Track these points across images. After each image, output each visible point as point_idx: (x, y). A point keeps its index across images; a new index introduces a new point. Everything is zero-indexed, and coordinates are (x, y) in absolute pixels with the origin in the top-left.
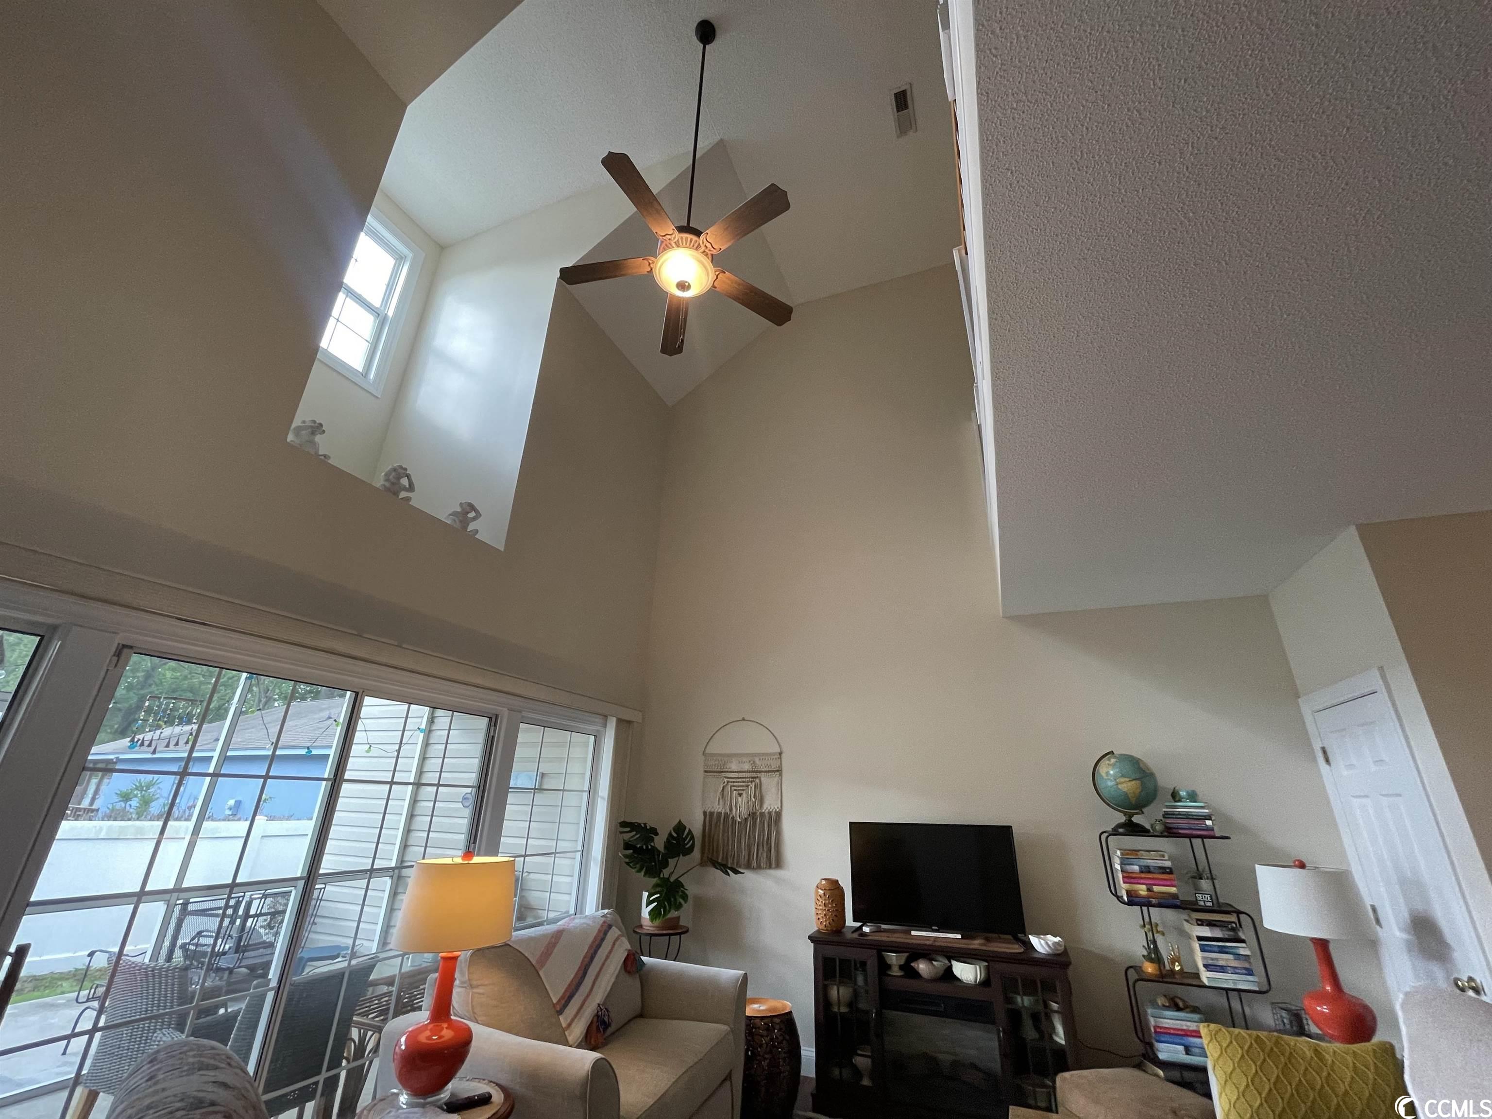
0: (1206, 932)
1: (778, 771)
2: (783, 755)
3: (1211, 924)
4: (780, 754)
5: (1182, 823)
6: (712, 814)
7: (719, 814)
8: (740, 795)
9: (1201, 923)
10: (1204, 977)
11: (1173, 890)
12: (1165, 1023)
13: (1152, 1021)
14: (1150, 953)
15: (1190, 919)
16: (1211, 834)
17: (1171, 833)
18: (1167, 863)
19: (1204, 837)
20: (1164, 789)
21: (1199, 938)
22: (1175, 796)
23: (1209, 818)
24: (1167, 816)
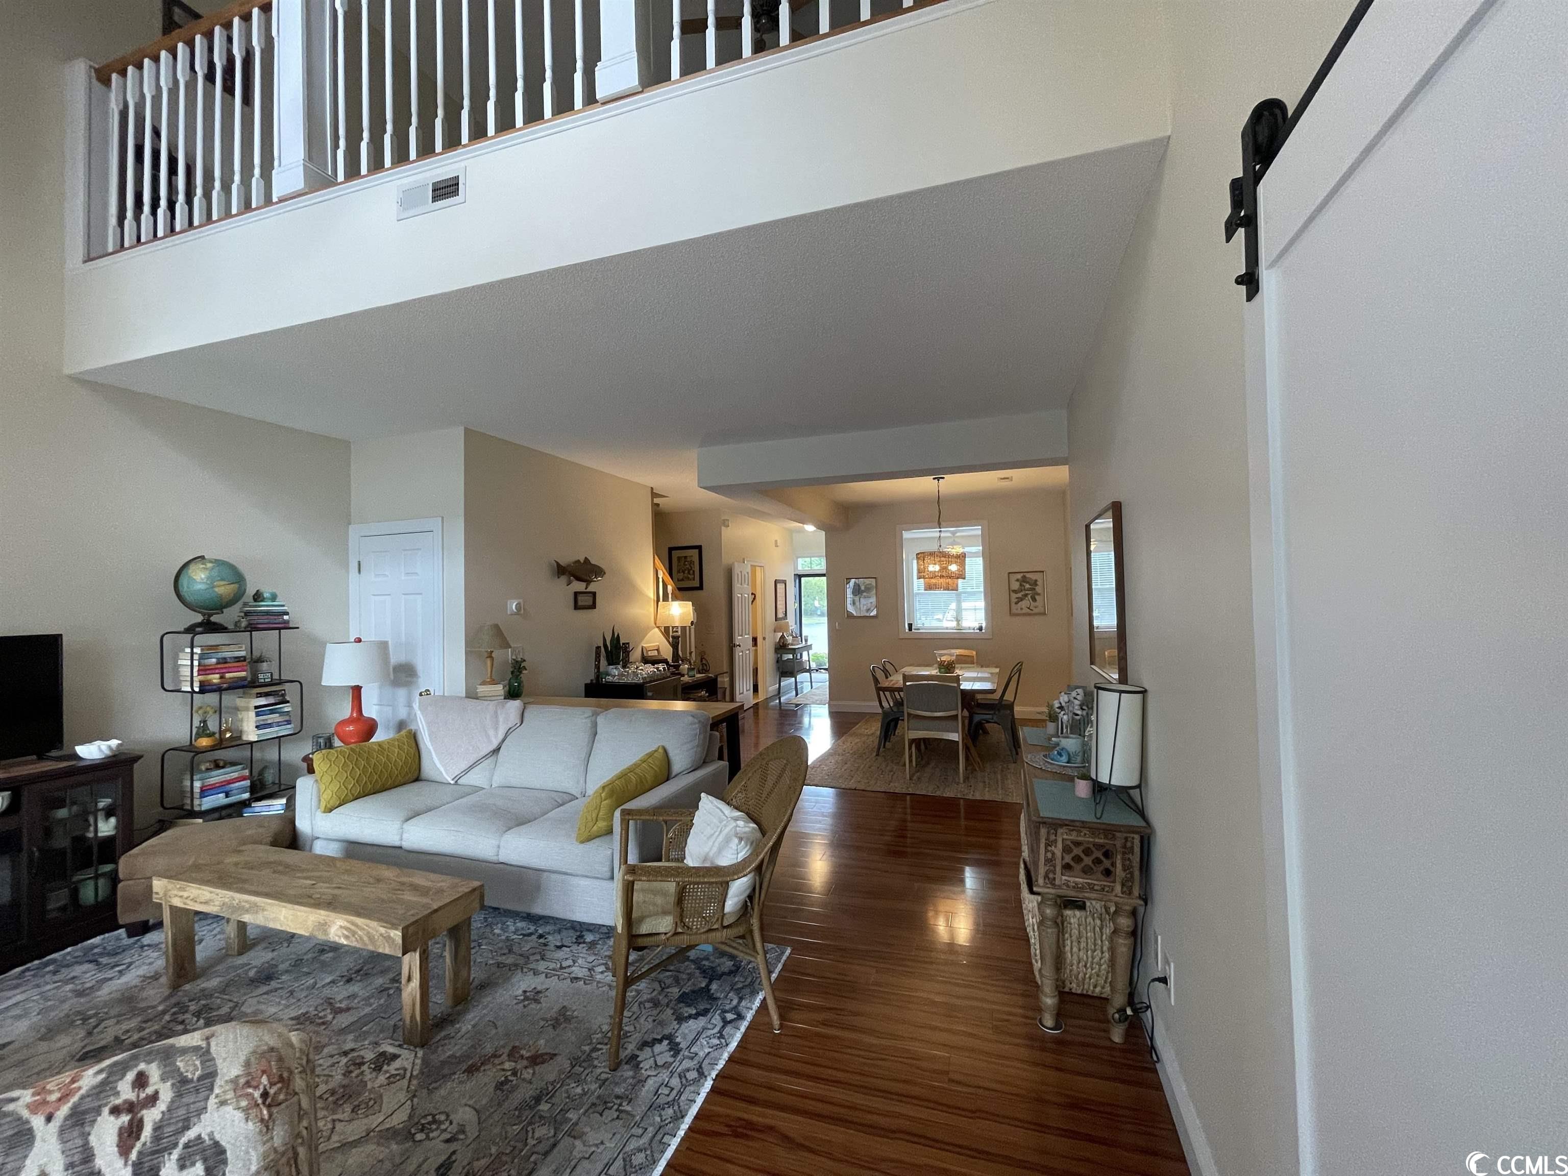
0: (262, 701)
3: (267, 695)
5: (262, 619)
9: (260, 695)
10: (251, 735)
11: (243, 674)
12: (212, 781)
13: (197, 785)
14: (203, 731)
15: (244, 695)
16: (286, 626)
17: (252, 628)
18: (243, 653)
19: (279, 629)
20: (251, 591)
21: (256, 707)
22: (258, 597)
23: (287, 614)
24: (247, 614)
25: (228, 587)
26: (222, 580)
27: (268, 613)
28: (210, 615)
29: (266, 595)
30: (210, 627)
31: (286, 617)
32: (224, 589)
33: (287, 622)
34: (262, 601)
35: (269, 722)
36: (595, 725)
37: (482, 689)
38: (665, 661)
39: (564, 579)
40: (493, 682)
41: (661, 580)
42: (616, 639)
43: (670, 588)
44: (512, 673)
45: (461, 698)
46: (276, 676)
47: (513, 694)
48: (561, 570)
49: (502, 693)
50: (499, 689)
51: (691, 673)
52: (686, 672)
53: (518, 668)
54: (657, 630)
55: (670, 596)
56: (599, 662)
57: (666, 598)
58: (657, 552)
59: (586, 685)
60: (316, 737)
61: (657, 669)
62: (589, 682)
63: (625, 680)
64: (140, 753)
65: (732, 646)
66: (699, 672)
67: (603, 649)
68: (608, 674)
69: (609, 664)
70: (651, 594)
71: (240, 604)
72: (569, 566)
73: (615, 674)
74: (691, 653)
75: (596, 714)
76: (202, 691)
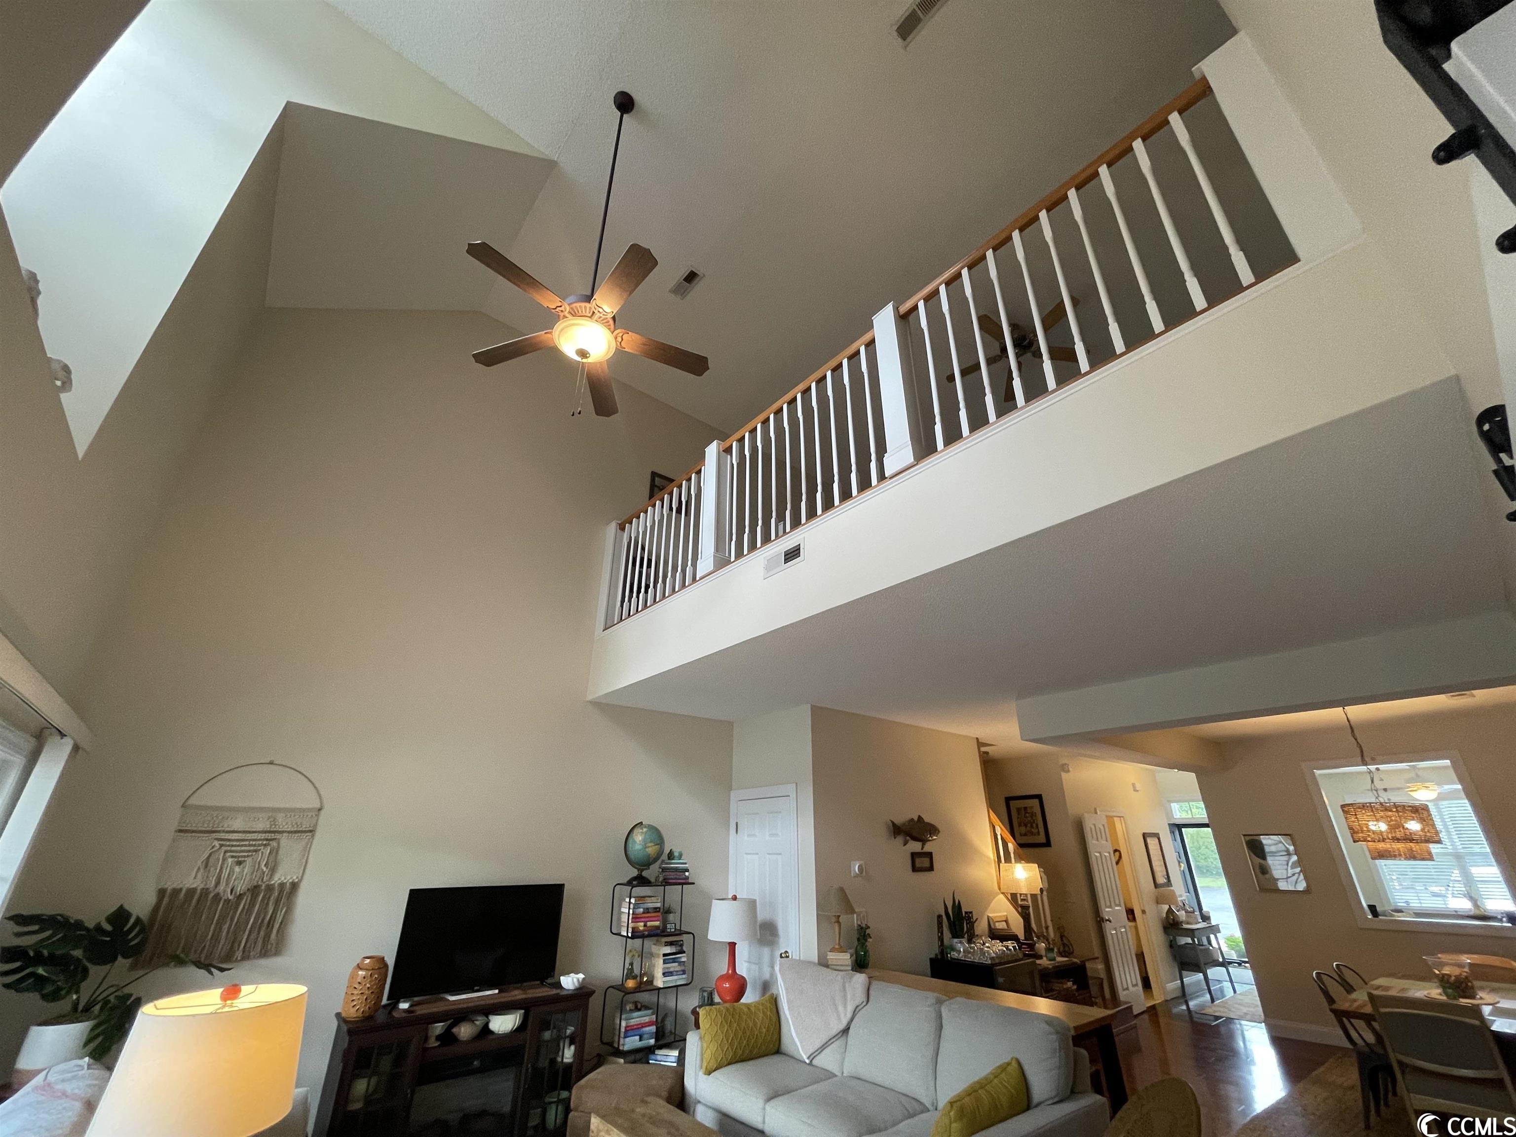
0: (668, 950)
1: (311, 831)
2: (322, 812)
3: (671, 944)
4: (320, 810)
5: (672, 875)
6: (176, 892)
7: (191, 892)
8: (239, 863)
9: (667, 944)
10: (660, 982)
11: (657, 923)
12: (633, 1022)
13: (624, 1024)
14: (630, 974)
15: (657, 943)
16: (686, 882)
17: (666, 883)
18: (659, 905)
19: (683, 884)
20: (667, 851)
21: (665, 955)
22: (671, 856)
23: (687, 870)
24: (664, 870)
25: (654, 848)
26: (651, 842)
27: (676, 870)
28: (642, 871)
29: (676, 854)
30: (641, 881)
31: (687, 874)
32: (652, 850)
33: (687, 878)
34: (673, 859)
35: (671, 970)
36: (940, 1017)
37: (831, 956)
38: (1015, 938)
39: (900, 839)
40: (842, 950)
41: (999, 837)
42: (957, 907)
43: (1011, 846)
44: (858, 940)
45: (814, 963)
46: (678, 927)
47: (860, 965)
48: (897, 830)
49: (849, 962)
50: (845, 958)
51: (1050, 955)
52: (1043, 953)
53: (863, 934)
54: (1002, 896)
55: (1012, 855)
56: (942, 933)
57: (1008, 860)
58: (992, 805)
59: (931, 960)
60: (702, 990)
61: (1007, 947)
62: (933, 956)
63: (970, 958)
64: (594, 988)
65: (1100, 921)
66: (1061, 954)
67: (944, 917)
68: (953, 949)
69: (954, 937)
70: (991, 854)
71: (659, 862)
72: (904, 824)
73: (960, 949)
74: (1047, 928)
75: (939, 1002)
76: (633, 937)
